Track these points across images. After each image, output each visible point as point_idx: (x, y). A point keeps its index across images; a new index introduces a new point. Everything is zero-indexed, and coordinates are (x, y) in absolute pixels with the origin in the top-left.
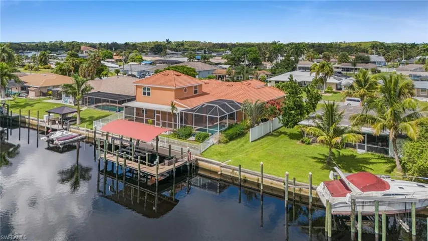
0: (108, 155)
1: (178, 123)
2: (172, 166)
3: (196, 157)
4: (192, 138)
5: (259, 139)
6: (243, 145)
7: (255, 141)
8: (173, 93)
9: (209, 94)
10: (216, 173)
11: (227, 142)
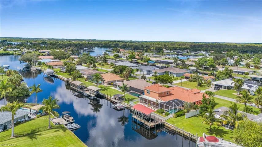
0: (135, 116)
1: (159, 107)
2: (155, 124)
3: (164, 121)
4: (164, 114)
5: (190, 117)
6: (182, 119)
7: (188, 118)
8: (158, 94)
9: (173, 94)
10: (170, 128)
11: (176, 117)
